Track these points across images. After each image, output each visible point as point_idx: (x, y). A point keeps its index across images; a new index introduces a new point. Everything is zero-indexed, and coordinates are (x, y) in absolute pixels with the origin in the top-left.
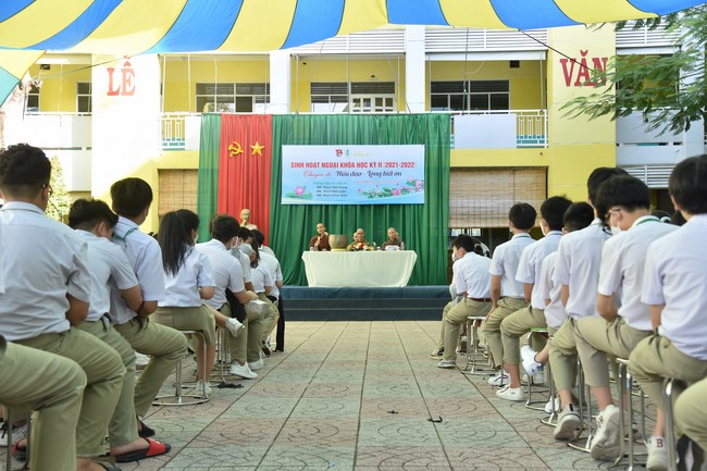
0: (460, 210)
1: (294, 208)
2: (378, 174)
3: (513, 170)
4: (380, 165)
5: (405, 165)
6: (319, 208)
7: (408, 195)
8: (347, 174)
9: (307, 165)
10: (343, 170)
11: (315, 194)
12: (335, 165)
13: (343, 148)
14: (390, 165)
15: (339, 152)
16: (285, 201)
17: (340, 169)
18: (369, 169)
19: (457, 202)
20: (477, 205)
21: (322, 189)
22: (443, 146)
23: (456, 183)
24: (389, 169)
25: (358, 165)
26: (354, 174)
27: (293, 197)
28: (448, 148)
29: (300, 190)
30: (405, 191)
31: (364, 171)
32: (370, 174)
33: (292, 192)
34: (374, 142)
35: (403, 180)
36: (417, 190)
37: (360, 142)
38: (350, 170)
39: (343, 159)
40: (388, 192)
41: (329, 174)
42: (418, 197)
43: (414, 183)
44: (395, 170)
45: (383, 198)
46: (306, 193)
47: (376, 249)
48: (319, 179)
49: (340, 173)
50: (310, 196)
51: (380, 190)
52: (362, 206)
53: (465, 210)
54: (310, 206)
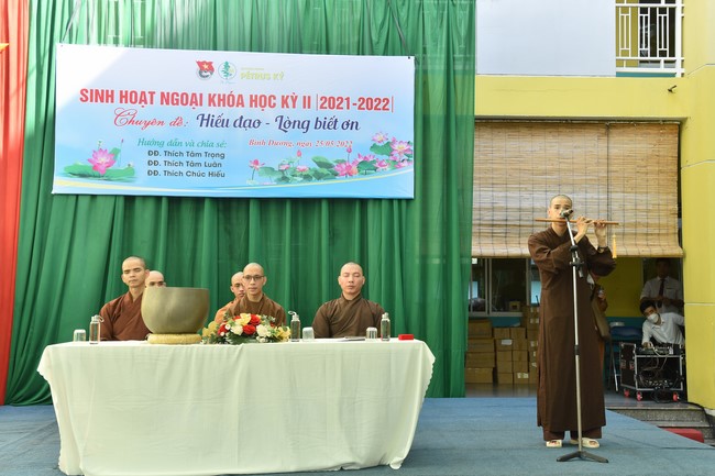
0: (487, 216)
1: (83, 203)
2: (304, 126)
3: (606, 125)
4: (307, 102)
5: (368, 104)
6: (150, 205)
7: (373, 177)
8: (225, 123)
9: (124, 97)
10: (215, 111)
11: (142, 168)
12: (195, 100)
13: (217, 57)
14: (331, 102)
15: (205, 68)
16: (61, 185)
17: (206, 109)
18: (279, 110)
19: (484, 198)
20: (526, 205)
21: (161, 159)
22: (459, 67)
23: (489, 152)
24: (329, 114)
25: (254, 101)
26: (240, 123)
27: (82, 175)
28: (470, 72)
29: (103, 160)
30: (367, 166)
31: (268, 115)
32: (283, 125)
33: (83, 163)
34: (295, 46)
35: (361, 140)
36: (397, 165)
37: (257, 43)
38: (231, 114)
39: (215, 85)
40: (325, 170)
41: (178, 122)
42: (400, 182)
43: (388, 148)
44: (342, 115)
45: (315, 183)
46: (120, 165)
47: (297, 335)
48: (154, 132)
49: (206, 120)
50: (129, 175)
51: (307, 163)
52: (264, 203)
53: (499, 216)
54: (130, 200)
